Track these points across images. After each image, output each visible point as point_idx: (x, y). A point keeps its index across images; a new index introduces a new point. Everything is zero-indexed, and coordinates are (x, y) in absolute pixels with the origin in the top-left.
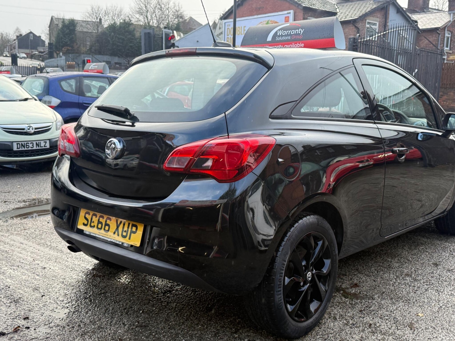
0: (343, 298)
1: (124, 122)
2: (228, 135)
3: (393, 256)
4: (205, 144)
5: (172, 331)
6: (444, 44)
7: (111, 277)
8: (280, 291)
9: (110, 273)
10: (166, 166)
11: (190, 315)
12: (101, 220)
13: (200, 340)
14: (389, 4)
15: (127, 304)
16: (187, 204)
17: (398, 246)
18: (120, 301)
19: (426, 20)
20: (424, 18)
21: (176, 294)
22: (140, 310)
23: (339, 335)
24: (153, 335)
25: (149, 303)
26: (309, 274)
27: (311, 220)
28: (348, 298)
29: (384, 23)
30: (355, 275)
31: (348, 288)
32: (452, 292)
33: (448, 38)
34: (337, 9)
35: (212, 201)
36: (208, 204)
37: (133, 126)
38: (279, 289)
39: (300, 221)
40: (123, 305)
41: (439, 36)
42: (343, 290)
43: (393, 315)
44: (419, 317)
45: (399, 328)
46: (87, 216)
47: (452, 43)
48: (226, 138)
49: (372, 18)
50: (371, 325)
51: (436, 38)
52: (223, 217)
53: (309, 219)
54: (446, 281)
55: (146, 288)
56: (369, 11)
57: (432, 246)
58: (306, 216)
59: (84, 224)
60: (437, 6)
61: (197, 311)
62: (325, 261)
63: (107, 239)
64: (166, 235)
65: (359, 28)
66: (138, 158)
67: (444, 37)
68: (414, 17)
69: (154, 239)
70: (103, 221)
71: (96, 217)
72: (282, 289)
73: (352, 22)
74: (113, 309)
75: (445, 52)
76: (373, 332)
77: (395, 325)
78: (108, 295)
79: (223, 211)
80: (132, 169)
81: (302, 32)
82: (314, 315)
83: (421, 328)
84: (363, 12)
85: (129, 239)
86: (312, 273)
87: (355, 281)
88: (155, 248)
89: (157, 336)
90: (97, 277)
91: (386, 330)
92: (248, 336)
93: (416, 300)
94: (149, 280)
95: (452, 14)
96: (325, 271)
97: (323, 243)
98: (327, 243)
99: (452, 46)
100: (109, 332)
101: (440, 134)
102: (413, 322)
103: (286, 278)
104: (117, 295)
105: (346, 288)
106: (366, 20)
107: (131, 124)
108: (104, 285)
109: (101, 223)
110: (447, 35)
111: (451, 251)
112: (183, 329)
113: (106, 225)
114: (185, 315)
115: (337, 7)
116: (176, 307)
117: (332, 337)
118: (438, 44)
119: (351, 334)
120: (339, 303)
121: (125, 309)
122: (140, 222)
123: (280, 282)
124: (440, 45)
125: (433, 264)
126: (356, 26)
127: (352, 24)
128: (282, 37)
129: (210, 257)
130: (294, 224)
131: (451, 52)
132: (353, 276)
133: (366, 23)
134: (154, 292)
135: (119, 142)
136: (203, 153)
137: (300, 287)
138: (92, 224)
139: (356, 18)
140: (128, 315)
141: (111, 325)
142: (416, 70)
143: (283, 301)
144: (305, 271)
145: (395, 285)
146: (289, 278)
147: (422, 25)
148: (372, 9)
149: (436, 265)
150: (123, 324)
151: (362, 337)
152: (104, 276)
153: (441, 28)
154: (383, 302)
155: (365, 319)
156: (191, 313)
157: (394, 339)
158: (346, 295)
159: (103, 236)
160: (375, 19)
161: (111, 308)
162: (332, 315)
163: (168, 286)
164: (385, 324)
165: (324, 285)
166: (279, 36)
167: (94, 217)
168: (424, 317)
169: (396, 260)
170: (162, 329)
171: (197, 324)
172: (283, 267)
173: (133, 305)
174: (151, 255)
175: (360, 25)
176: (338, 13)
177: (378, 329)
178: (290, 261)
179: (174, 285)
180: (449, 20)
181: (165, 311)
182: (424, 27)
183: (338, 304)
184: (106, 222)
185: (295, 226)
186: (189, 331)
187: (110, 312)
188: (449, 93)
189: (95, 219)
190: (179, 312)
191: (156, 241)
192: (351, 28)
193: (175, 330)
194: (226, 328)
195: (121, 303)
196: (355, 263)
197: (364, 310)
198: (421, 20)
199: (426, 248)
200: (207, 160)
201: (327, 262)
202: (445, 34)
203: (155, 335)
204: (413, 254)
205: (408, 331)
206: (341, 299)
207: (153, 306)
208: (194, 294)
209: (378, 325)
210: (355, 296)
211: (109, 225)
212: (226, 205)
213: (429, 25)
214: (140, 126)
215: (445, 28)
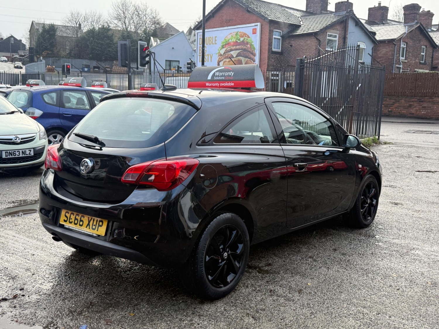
0: (257, 273)
1: (95, 147)
2: (166, 158)
3: (304, 244)
4: (149, 165)
5: (129, 297)
6: (399, 54)
7: (85, 261)
8: (202, 265)
9: (85, 258)
10: (123, 179)
11: (143, 286)
12: (77, 217)
13: (148, 302)
14: (349, 18)
15: (96, 280)
16: (141, 205)
17: (311, 236)
18: (91, 277)
19: (383, 32)
20: (382, 30)
21: (134, 273)
22: (106, 284)
23: (247, 297)
24: (114, 299)
25: (113, 278)
26: (226, 254)
27: (226, 216)
28: (261, 273)
29: (344, 35)
30: (271, 257)
31: (263, 267)
32: (339, 269)
33: (404, 48)
34: (301, 21)
35: (158, 203)
36: (155, 205)
37: (101, 149)
38: (201, 264)
39: (218, 217)
40: (93, 280)
41: (395, 47)
42: (259, 268)
43: (290, 284)
44: (307, 286)
45: (291, 292)
46: (67, 214)
47: (407, 54)
48: (165, 160)
49: (332, 31)
50: (271, 290)
51: (392, 49)
52: (163, 214)
53: (225, 216)
54: (338, 262)
55: (112, 269)
56: (329, 24)
57: (338, 236)
58: (222, 214)
59: (65, 221)
60: (399, 16)
61: (148, 284)
62: (239, 245)
63: (82, 231)
64: (124, 228)
65: (321, 40)
66: (105, 172)
67: (400, 48)
68: (374, 29)
69: (115, 230)
70: (78, 218)
71: (74, 215)
72: (203, 264)
73: (313, 34)
74: (86, 283)
75: (401, 61)
76: (271, 295)
77: (288, 291)
78: (83, 274)
79: (163, 210)
80: (102, 179)
81: (232, 74)
82: (230, 283)
83: (306, 292)
84: (324, 25)
85: (97, 231)
86: (228, 254)
87: (270, 262)
88: (115, 237)
89: (117, 300)
90: (74, 261)
91: (281, 294)
92: (183, 299)
93: (310, 275)
94: (114, 263)
95: (407, 27)
96: (238, 252)
97: (237, 232)
98: (240, 232)
99: (407, 56)
100: (83, 298)
101: (341, 150)
102: (302, 289)
103: (207, 256)
104: (89, 274)
105: (261, 267)
106: (327, 32)
107: (99, 148)
108: (80, 266)
109: (77, 220)
110: (402, 46)
111: (351, 240)
112: (137, 295)
113: (81, 221)
114: (139, 286)
115: (301, 20)
116: (133, 281)
117: (242, 298)
118: (394, 54)
119: (255, 296)
120: (254, 277)
121: (95, 283)
122: (105, 218)
123: (203, 259)
124: (396, 55)
125: (333, 249)
126: (318, 38)
127: (314, 36)
128: (218, 77)
129: (155, 242)
130: (214, 219)
131: (406, 61)
132: (270, 258)
133: (326, 35)
134: (117, 272)
135: (91, 161)
136: (148, 171)
137: (219, 263)
138: (71, 221)
139: (317, 31)
140: (97, 287)
141: (84, 293)
142: (360, 85)
143: (204, 272)
144: (222, 252)
145: (298, 264)
146: (209, 257)
147: (380, 36)
148: (332, 23)
149: (335, 250)
150: (93, 292)
151: (263, 298)
152: (79, 260)
153: (397, 39)
154: (285, 276)
155: (268, 287)
156: (144, 285)
157: (285, 299)
158: (260, 271)
159: (78, 229)
160: (335, 31)
161: (84, 282)
162: (246, 285)
163: (128, 267)
164: (282, 290)
165: (239, 263)
166: (216, 76)
167: (72, 215)
168: (311, 286)
169: (306, 247)
170: (121, 296)
171: (147, 292)
172: (205, 249)
173: (101, 280)
174: (113, 242)
175: (320, 37)
176: (302, 26)
177: (276, 293)
178: (210, 245)
179: (133, 266)
180: (404, 32)
181: (125, 284)
182: (381, 39)
183: (252, 277)
184: (81, 218)
185: (214, 220)
186: (141, 296)
187: (84, 284)
188: (400, 101)
189: (73, 217)
190: (135, 284)
191: (116, 232)
192: (313, 40)
193: (131, 296)
194: (168, 294)
195: (92, 279)
196: (275, 249)
197: (270, 281)
198: (380, 31)
199: (333, 238)
200: (151, 175)
201: (241, 246)
202: (400, 45)
203: (116, 299)
204: (320, 242)
205: (297, 294)
206: (256, 274)
207: (116, 280)
208: (148, 272)
209: (276, 290)
210: (267, 272)
211: (82, 221)
212: (164, 206)
213: (386, 37)
214: (106, 150)
215: (400, 39)
